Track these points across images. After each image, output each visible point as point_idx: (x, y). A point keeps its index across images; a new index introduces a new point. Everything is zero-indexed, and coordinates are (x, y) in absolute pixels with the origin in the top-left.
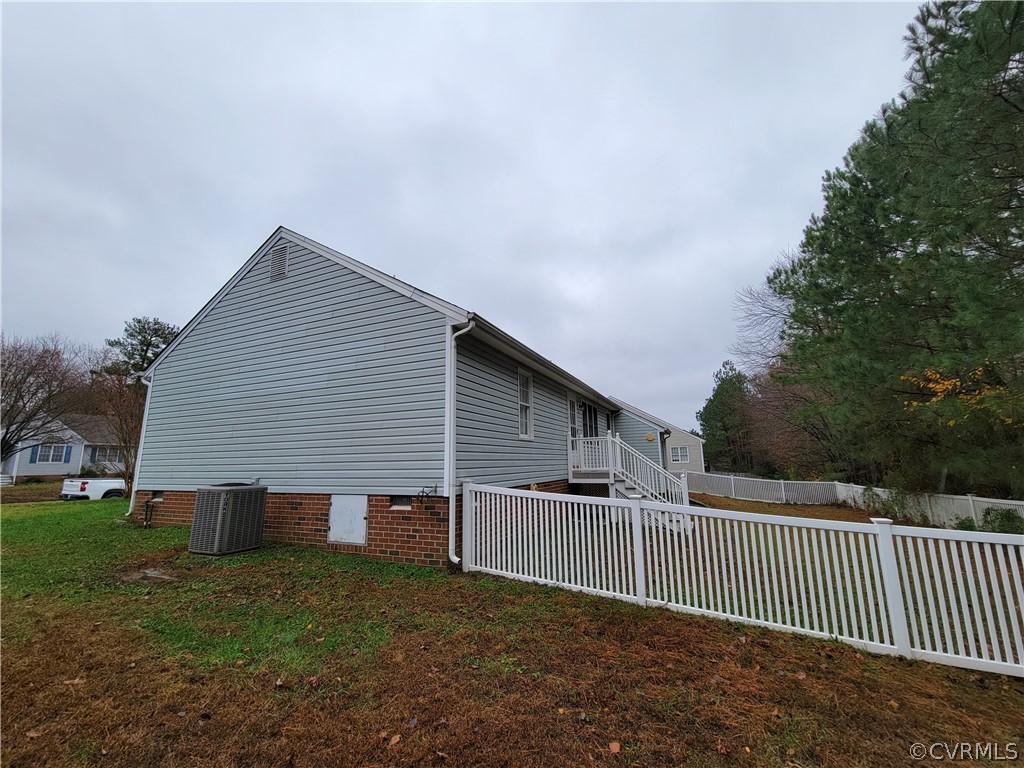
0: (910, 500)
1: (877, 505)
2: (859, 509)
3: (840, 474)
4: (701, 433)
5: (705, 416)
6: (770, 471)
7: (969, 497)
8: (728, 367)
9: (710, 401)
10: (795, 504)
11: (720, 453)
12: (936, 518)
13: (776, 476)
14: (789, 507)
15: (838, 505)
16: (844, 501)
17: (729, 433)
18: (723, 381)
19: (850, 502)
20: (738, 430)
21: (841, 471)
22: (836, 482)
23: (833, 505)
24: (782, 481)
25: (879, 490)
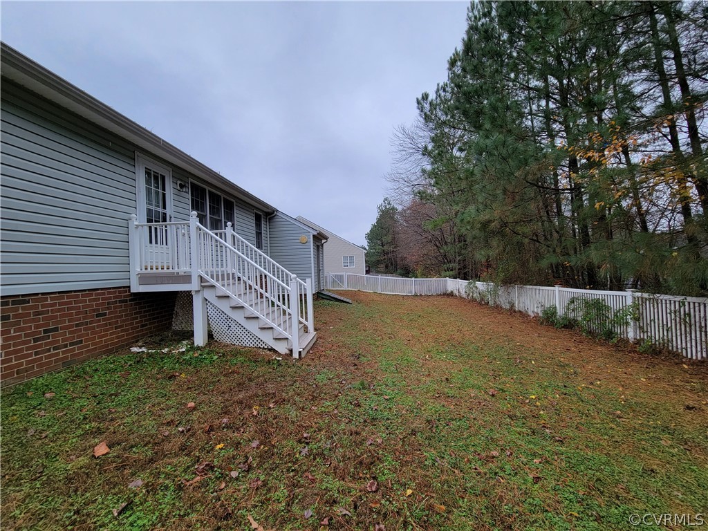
0: (501, 291)
1: (475, 295)
2: (461, 298)
3: (451, 273)
4: (367, 248)
5: (372, 237)
6: (407, 272)
7: (557, 288)
8: (386, 202)
9: (375, 226)
10: (421, 295)
11: (379, 262)
12: (521, 305)
13: (410, 276)
14: (416, 298)
15: (448, 295)
16: (452, 292)
17: (385, 248)
18: (382, 211)
19: (456, 292)
20: (390, 246)
21: (452, 270)
22: (447, 278)
23: (444, 294)
24: (413, 279)
25: (479, 284)
